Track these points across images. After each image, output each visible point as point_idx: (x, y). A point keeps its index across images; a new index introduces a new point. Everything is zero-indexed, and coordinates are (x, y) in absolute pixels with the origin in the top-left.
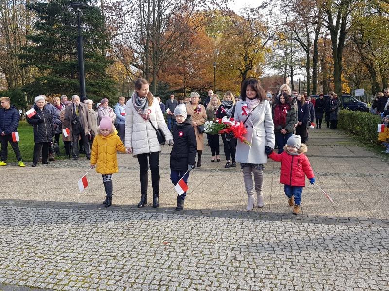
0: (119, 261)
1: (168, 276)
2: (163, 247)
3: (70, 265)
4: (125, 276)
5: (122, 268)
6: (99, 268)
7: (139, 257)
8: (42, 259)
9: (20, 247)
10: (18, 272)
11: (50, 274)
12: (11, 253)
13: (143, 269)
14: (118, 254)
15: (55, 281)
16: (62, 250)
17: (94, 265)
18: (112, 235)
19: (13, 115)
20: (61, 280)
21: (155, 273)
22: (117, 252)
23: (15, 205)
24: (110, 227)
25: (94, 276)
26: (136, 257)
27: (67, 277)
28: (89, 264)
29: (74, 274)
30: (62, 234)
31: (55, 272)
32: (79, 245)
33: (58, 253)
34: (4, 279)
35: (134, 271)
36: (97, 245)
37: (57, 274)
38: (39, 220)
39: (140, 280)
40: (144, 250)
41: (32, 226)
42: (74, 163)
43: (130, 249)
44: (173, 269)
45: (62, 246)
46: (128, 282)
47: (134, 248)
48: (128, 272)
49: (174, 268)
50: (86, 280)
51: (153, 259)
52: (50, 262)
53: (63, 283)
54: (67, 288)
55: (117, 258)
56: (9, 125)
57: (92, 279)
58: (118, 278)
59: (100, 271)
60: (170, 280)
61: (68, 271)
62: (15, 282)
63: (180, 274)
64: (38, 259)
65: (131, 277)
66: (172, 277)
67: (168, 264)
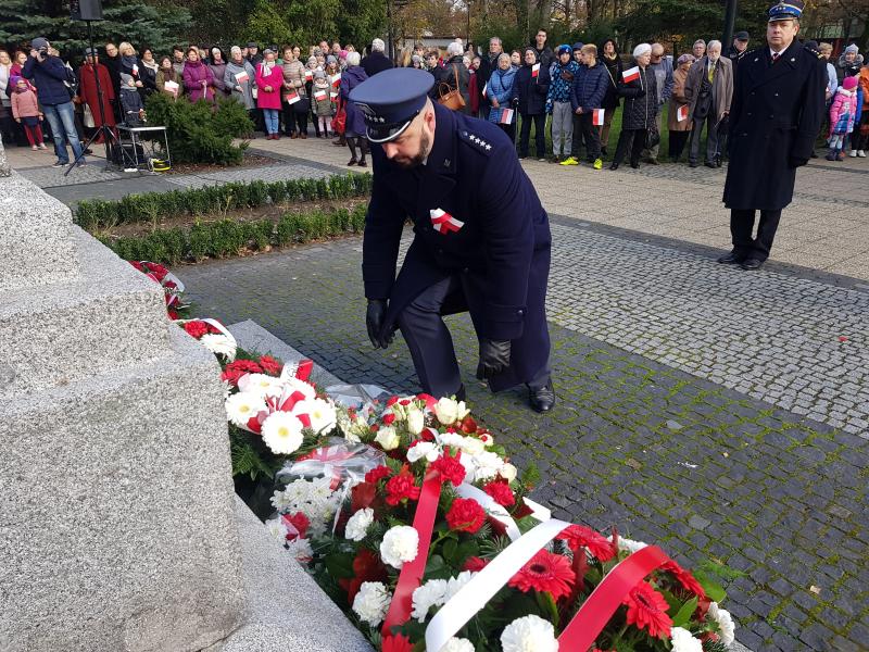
0: (749, 345)
1: (835, 389)
2: (836, 344)
3: (669, 332)
4: (756, 368)
5: (754, 357)
6: (715, 347)
7: (786, 347)
8: (628, 313)
9: (597, 290)
10: (595, 323)
11: (640, 336)
12: (586, 296)
13: (792, 367)
14: (749, 334)
15: (646, 347)
16: (659, 308)
17: (707, 340)
18: (743, 304)
19: (600, 76)
20: (654, 348)
21: (813, 379)
22: (749, 331)
23: (590, 229)
24: (741, 291)
25: (707, 355)
26: (782, 347)
27: (665, 347)
28: (699, 337)
29: (674, 344)
30: (659, 285)
31: (646, 335)
32: (687, 306)
33: (652, 312)
34: (576, 328)
35: (773, 366)
36: (715, 313)
37: (650, 339)
38: (625, 258)
39: (783, 381)
40: (800, 340)
41: (615, 264)
42: (689, 172)
43: (772, 333)
44: (848, 381)
45: (658, 303)
46: (761, 378)
47: (781, 332)
48: (764, 365)
49: (850, 379)
50: (693, 358)
51: (814, 357)
52: (639, 321)
53: (657, 352)
54: (662, 360)
55: (748, 340)
56: (591, 96)
57: (703, 359)
58: (745, 369)
59: (716, 351)
60: (838, 396)
61: (666, 339)
62: (591, 334)
63: (859, 392)
64: (623, 313)
65: (768, 372)
66: (844, 393)
67: (839, 371)
